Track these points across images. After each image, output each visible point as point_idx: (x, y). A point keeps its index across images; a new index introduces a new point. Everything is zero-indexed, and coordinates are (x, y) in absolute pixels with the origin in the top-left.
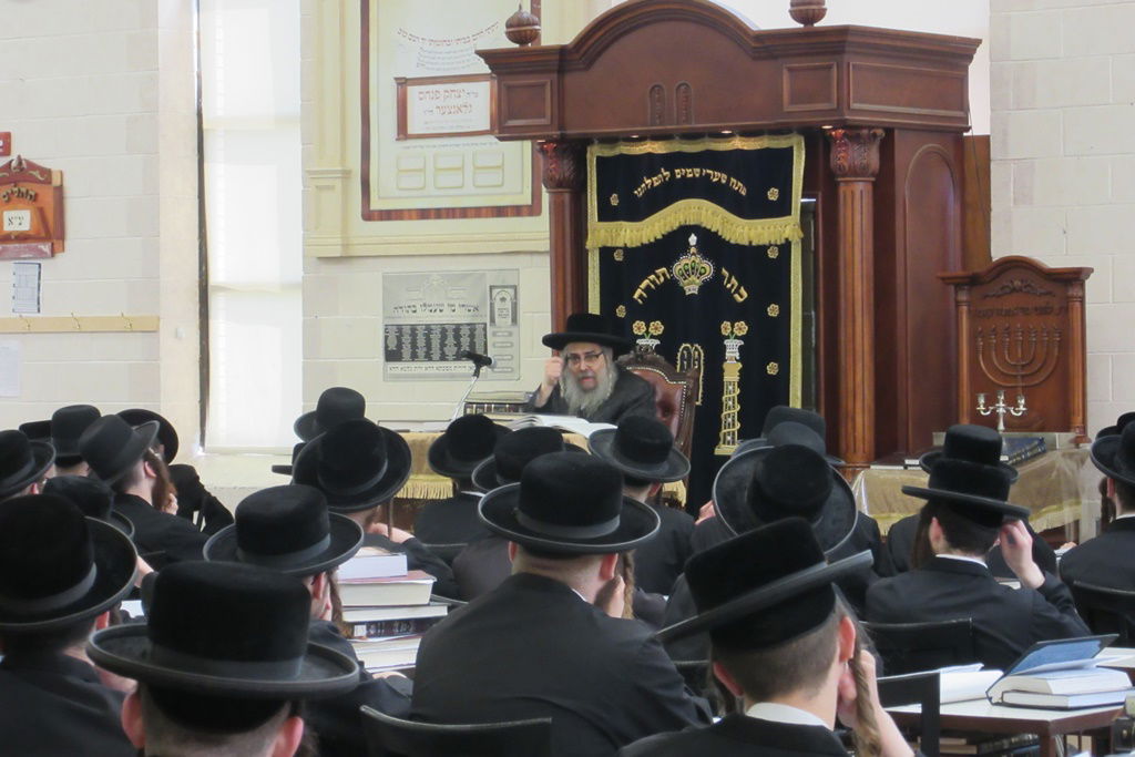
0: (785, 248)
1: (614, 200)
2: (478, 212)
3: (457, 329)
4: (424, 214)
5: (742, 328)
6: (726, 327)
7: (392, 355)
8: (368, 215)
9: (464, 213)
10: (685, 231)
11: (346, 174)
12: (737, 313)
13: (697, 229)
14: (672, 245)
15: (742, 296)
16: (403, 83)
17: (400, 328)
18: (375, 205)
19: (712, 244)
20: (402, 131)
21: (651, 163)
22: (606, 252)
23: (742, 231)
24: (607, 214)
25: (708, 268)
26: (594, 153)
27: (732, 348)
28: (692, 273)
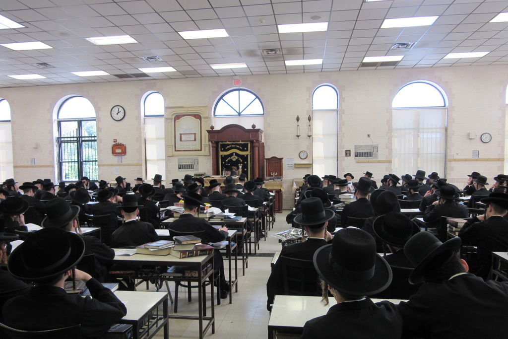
0: (247, 155)
1: (222, 149)
2: (192, 151)
3: (189, 165)
4: (184, 151)
5: (242, 165)
6: (239, 165)
7: (179, 168)
8: (176, 151)
9: (190, 151)
10: (233, 153)
11: (172, 146)
12: (241, 163)
13: (235, 153)
14: (231, 155)
15: (242, 161)
16: (181, 134)
17: (181, 165)
18: (177, 149)
19: (237, 154)
20: (181, 140)
21: (228, 145)
22: (221, 156)
23: (241, 153)
24: (221, 151)
25: (237, 158)
26: (220, 143)
27: (240, 167)
28: (234, 158)
